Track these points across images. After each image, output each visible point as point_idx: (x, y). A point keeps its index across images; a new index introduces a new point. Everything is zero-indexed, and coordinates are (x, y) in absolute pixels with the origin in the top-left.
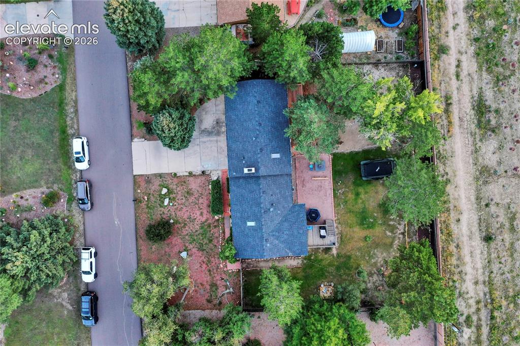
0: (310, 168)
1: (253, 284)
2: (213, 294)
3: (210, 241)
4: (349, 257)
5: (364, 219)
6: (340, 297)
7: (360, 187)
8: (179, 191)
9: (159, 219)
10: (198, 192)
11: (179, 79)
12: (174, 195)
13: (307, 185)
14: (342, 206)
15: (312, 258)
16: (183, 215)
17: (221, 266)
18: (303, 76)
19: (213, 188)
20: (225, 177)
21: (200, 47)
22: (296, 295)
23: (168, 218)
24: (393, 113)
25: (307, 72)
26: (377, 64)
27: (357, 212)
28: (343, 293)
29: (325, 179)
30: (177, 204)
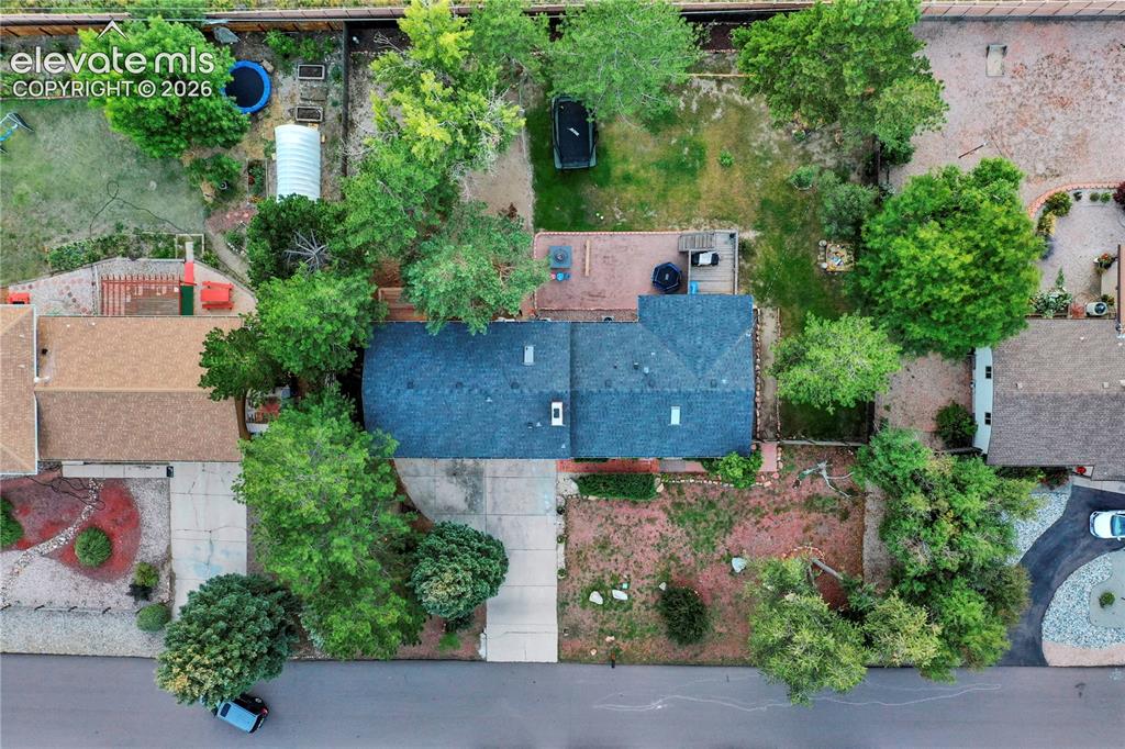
0: (564, 279)
1: (812, 418)
2: (829, 506)
3: (711, 504)
4: (765, 203)
5: (683, 168)
6: (848, 230)
7: (612, 172)
8: (598, 566)
9: (658, 614)
10: (601, 525)
11: (347, 557)
12: (607, 577)
13: (600, 287)
14: (651, 213)
15: (762, 284)
16: (650, 560)
17: (768, 484)
18: (358, 288)
19: (595, 491)
20: (572, 465)
21: (279, 509)
22: (834, 329)
23: (655, 593)
24: (444, 99)
25: (349, 280)
26: (347, 124)
27: (666, 182)
28: (841, 224)
29: (587, 247)
30: (627, 572)
